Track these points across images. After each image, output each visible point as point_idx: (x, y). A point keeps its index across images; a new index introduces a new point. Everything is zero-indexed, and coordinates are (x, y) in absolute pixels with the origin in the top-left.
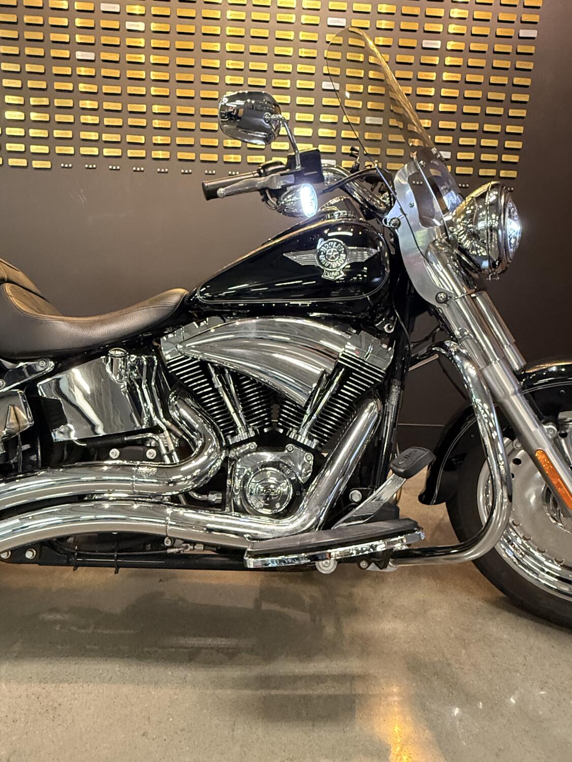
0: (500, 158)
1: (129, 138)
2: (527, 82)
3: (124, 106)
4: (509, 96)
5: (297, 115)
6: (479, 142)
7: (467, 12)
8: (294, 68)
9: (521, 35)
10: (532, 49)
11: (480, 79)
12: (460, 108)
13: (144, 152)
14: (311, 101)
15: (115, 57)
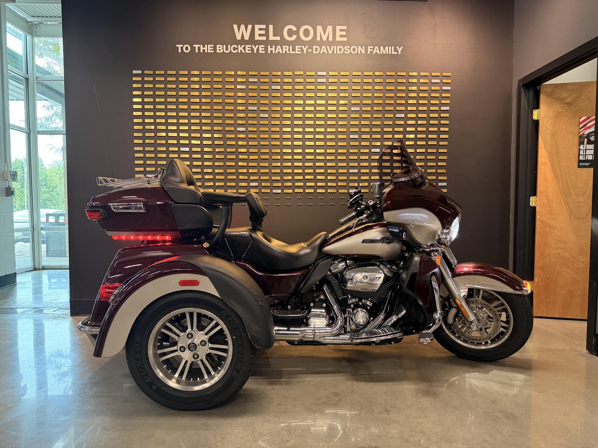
0: (437, 164)
1: (261, 164)
2: (447, 129)
3: (259, 151)
4: (439, 136)
5: (339, 150)
6: (426, 157)
7: (416, 101)
8: (337, 129)
9: (442, 109)
10: (447, 115)
11: (424, 129)
12: (416, 143)
13: (268, 170)
14: (345, 144)
15: (255, 129)
